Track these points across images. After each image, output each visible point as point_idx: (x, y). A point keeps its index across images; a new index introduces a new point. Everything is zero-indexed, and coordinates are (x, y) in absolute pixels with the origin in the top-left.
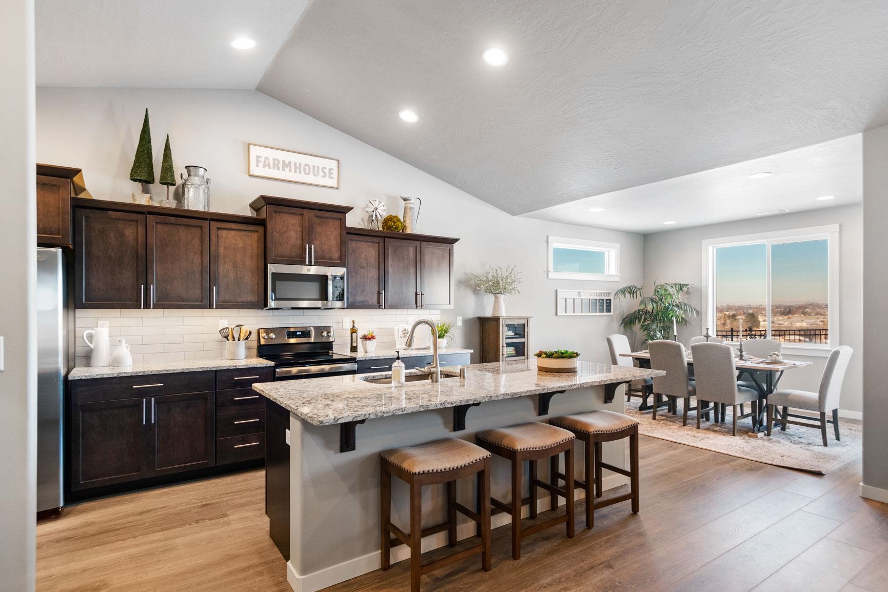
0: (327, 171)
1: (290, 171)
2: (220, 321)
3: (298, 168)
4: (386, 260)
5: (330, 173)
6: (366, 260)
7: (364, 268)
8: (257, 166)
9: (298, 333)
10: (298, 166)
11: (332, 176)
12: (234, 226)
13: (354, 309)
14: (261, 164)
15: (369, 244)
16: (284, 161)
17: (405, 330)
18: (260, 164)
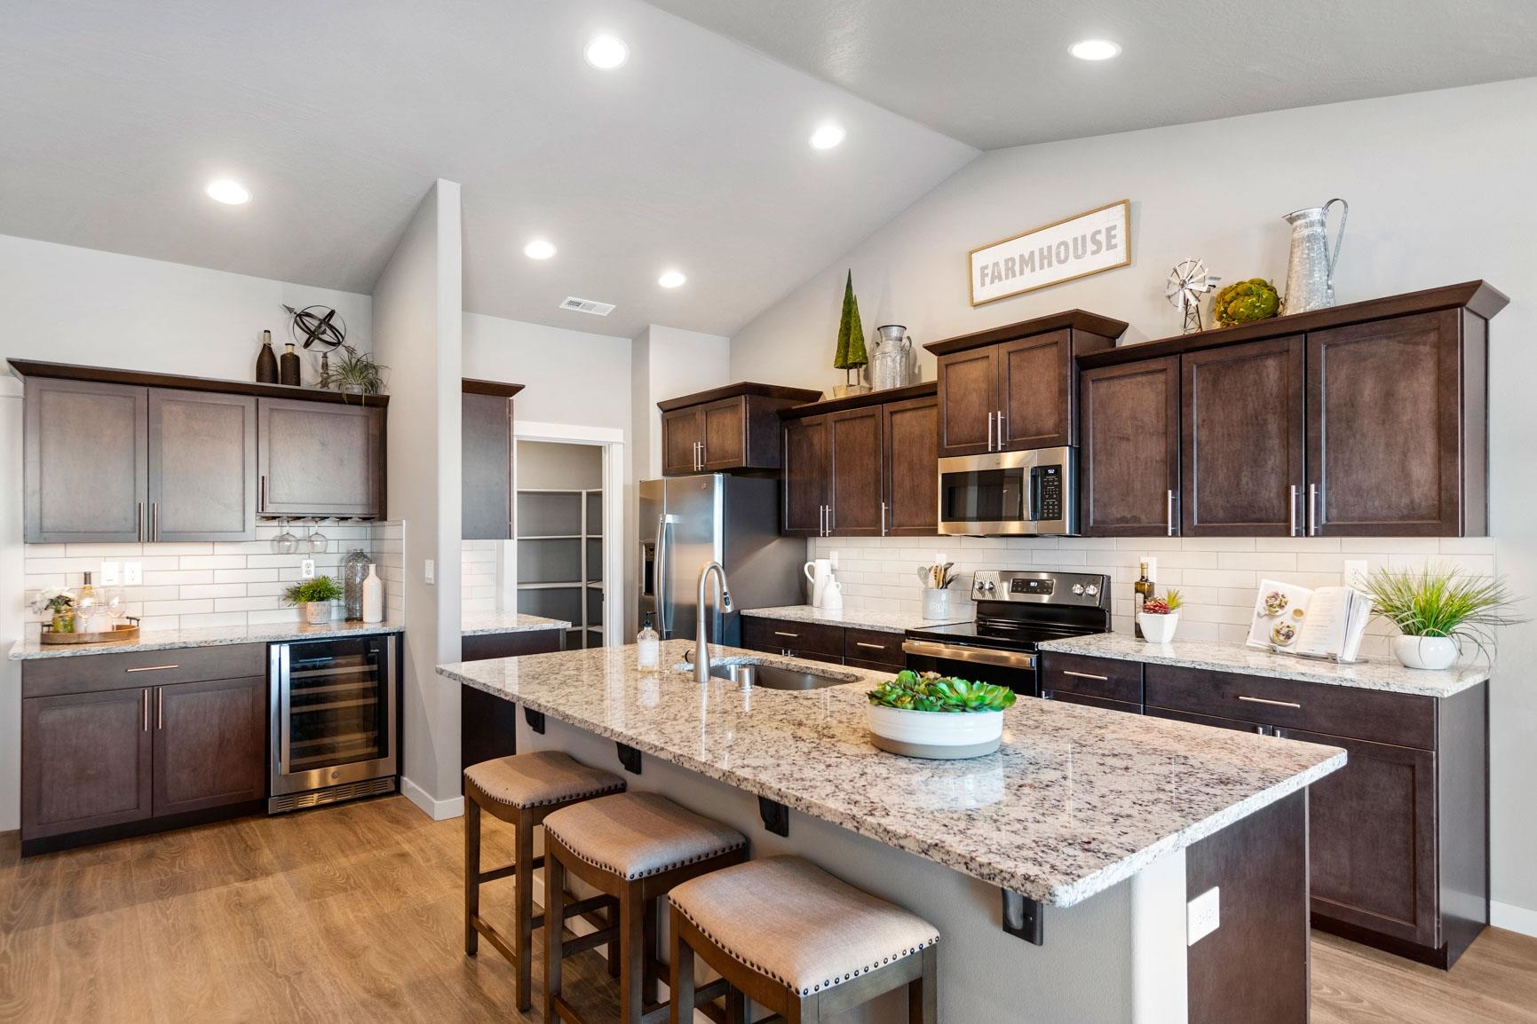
0: (1102, 238)
1: (1033, 270)
2: (938, 555)
3: (1046, 257)
4: (1184, 410)
5: (1110, 237)
6: (1135, 418)
7: (1128, 439)
8: (983, 284)
9: (1032, 584)
10: (1045, 253)
11: (1114, 241)
12: (908, 404)
13: (1104, 536)
14: (988, 280)
15: (1139, 379)
16: (1022, 256)
17: (1275, 596)
18: (986, 279)
